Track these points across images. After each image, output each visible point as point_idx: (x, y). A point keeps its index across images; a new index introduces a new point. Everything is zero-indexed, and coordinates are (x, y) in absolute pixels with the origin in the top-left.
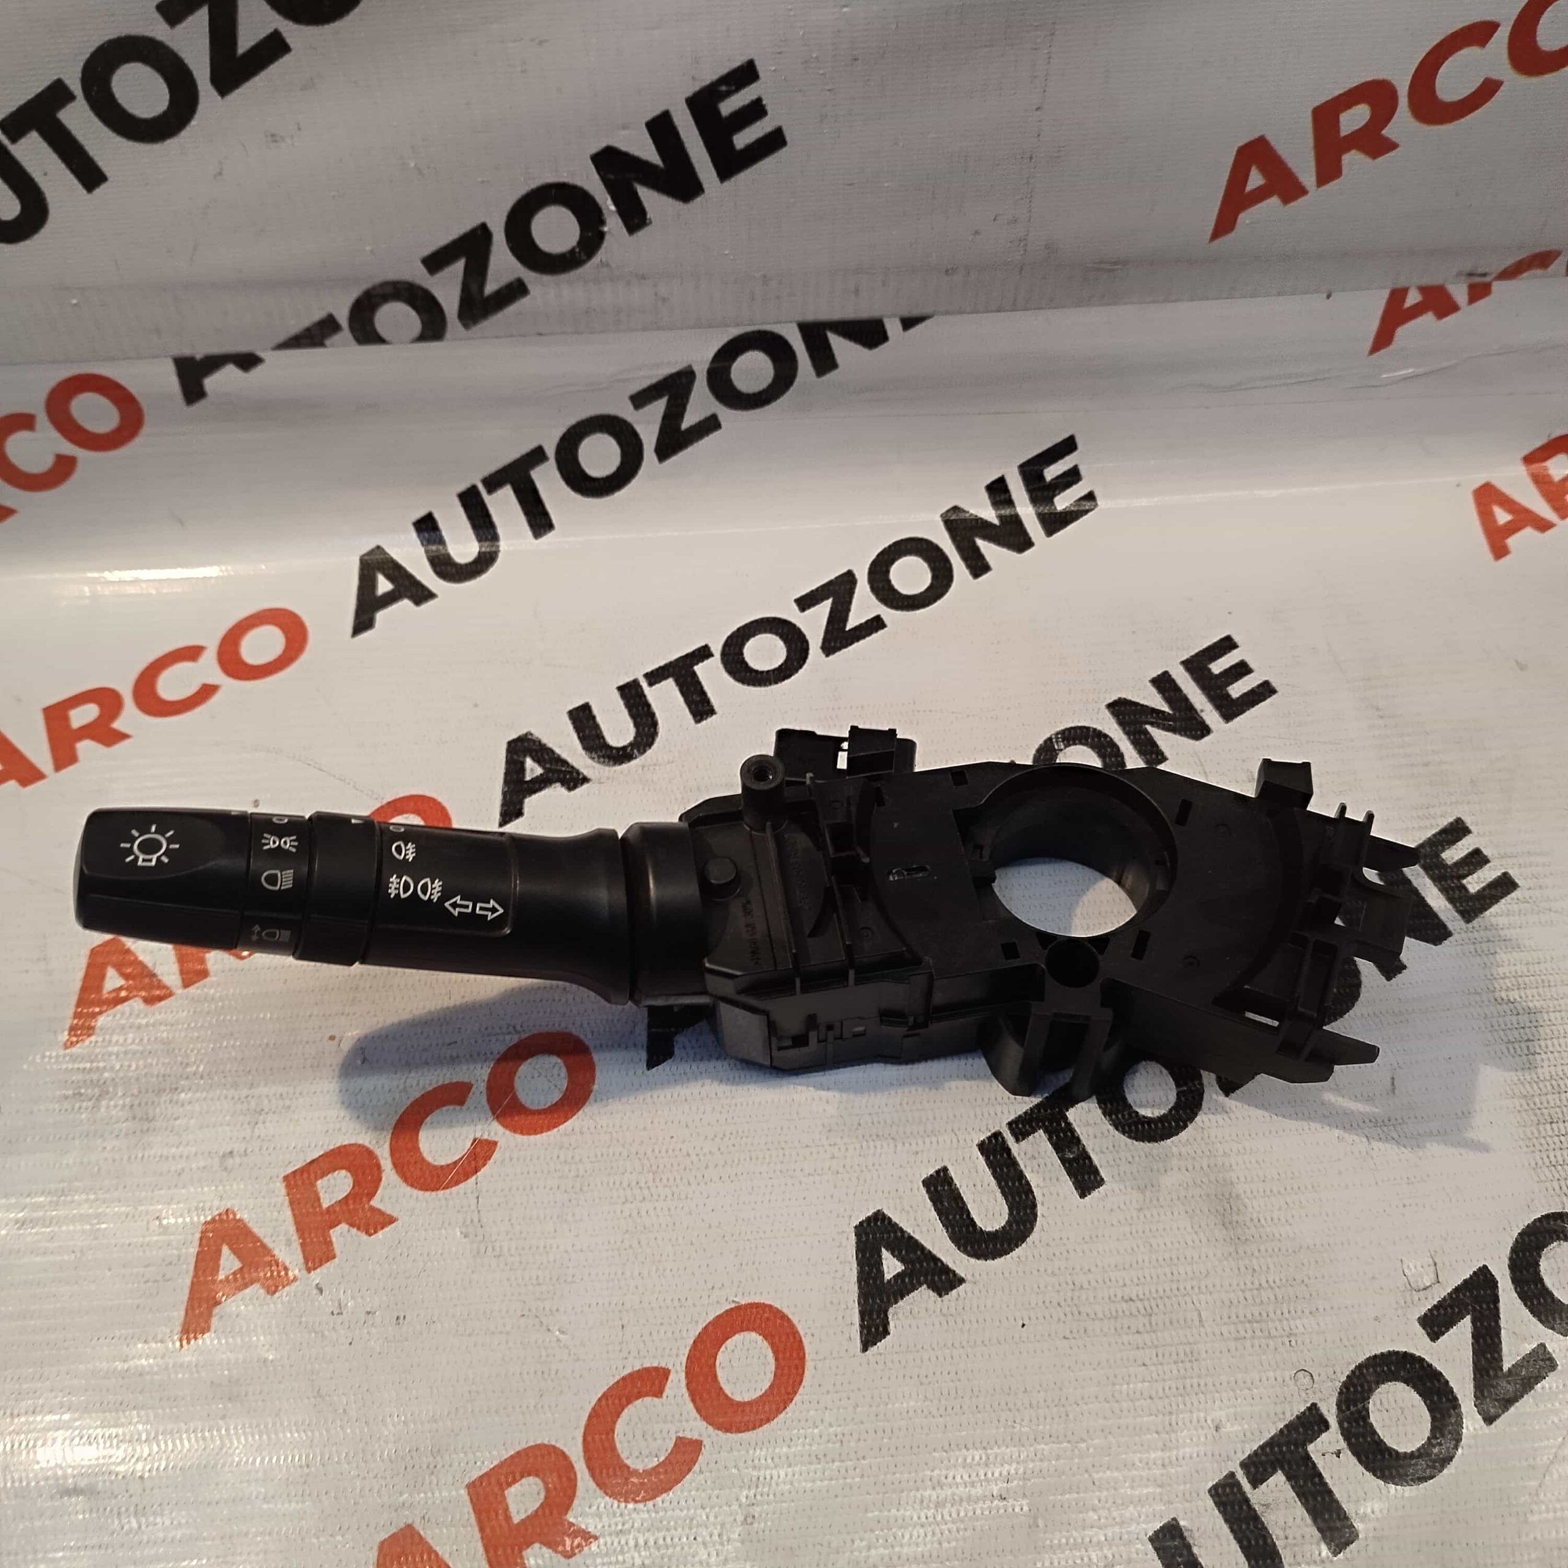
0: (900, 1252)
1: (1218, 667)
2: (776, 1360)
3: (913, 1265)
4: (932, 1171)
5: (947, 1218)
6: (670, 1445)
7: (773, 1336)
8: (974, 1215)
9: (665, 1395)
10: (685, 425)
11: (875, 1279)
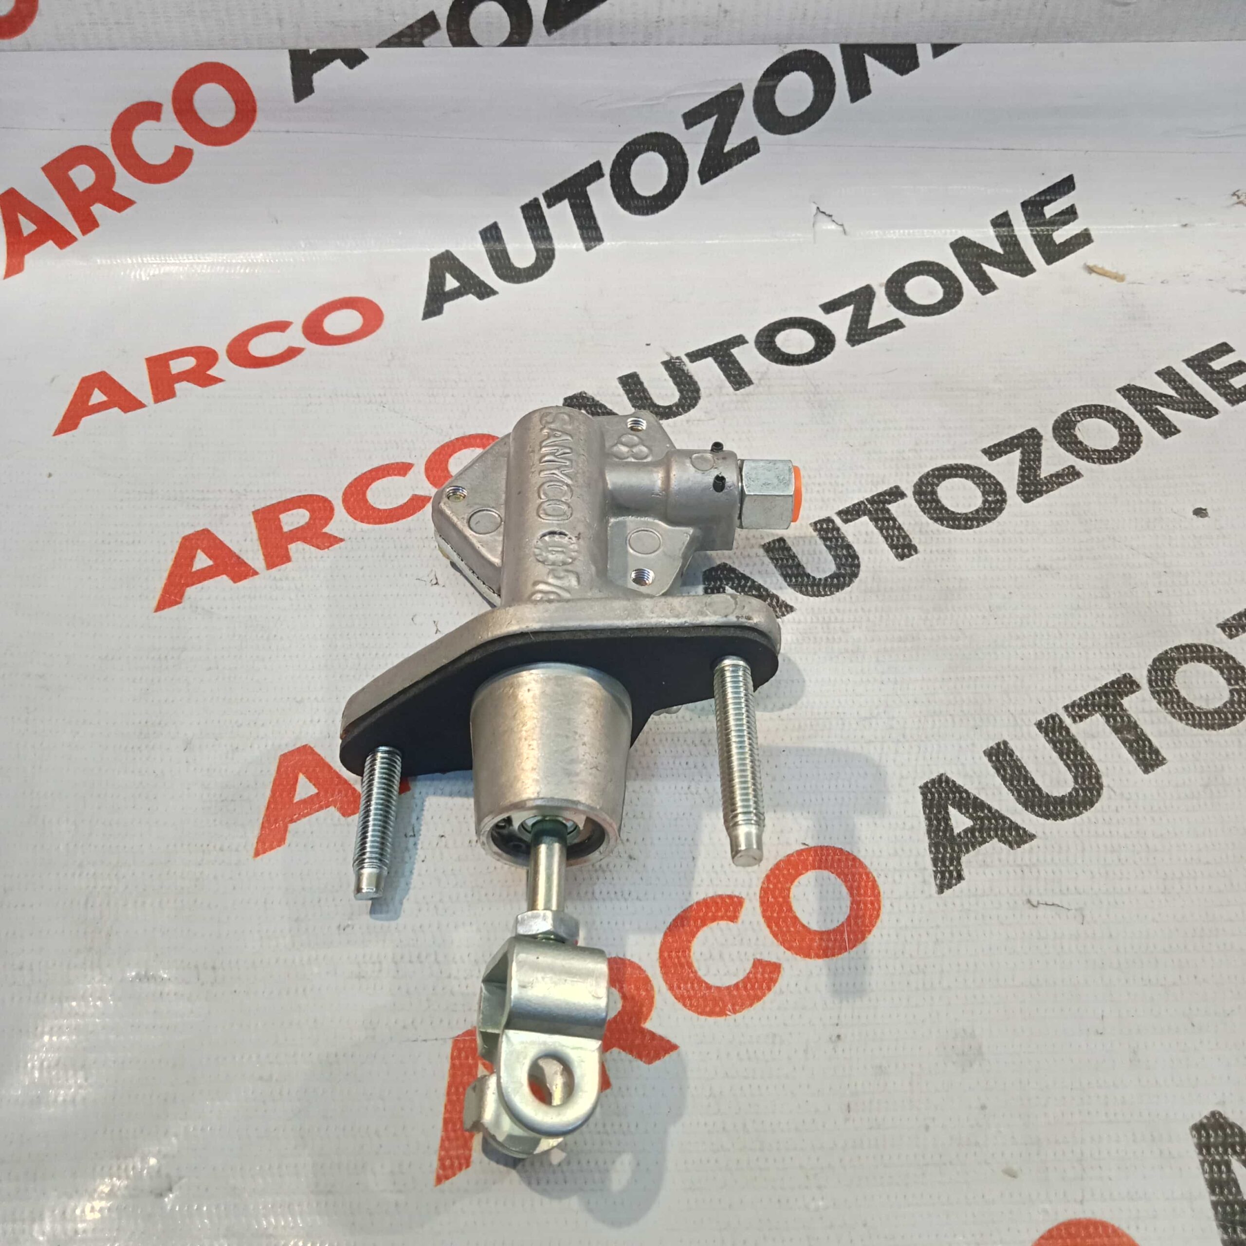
0: (968, 811)
1: (1218, 365)
2: (852, 895)
3: (982, 823)
4: (992, 744)
5: (1012, 784)
6: (748, 966)
7: (846, 875)
8: (1039, 781)
9: (740, 920)
10: (727, 149)
11: (945, 832)
